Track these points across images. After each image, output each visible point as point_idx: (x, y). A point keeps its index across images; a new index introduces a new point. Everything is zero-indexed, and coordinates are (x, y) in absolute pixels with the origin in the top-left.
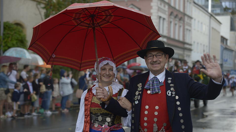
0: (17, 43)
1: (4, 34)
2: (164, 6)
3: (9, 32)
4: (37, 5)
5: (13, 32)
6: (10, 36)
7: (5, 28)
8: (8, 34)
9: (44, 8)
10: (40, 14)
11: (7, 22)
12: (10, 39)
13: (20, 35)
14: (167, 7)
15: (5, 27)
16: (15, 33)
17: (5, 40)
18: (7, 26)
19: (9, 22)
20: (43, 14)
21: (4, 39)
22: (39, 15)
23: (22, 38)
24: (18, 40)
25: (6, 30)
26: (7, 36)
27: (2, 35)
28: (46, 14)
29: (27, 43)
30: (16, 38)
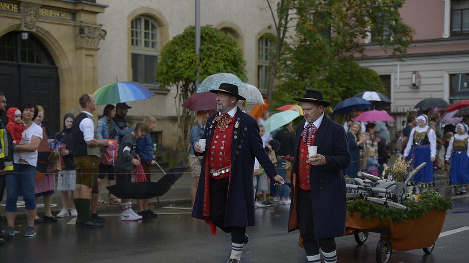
0: (224, 66)
1: (201, 50)
3: (211, 46)
5: (219, 45)
6: (214, 53)
7: (202, 38)
8: (208, 49)
10: (270, 6)
11: (207, 27)
12: (212, 59)
13: (231, 50)
15: (204, 35)
16: (222, 47)
17: (205, 62)
18: (207, 34)
19: (211, 26)
20: (275, 7)
21: (201, 61)
23: (235, 56)
24: (228, 61)
25: (206, 43)
26: (208, 53)
27: (198, 52)
28: (280, 5)
29: (245, 65)
30: (225, 57)
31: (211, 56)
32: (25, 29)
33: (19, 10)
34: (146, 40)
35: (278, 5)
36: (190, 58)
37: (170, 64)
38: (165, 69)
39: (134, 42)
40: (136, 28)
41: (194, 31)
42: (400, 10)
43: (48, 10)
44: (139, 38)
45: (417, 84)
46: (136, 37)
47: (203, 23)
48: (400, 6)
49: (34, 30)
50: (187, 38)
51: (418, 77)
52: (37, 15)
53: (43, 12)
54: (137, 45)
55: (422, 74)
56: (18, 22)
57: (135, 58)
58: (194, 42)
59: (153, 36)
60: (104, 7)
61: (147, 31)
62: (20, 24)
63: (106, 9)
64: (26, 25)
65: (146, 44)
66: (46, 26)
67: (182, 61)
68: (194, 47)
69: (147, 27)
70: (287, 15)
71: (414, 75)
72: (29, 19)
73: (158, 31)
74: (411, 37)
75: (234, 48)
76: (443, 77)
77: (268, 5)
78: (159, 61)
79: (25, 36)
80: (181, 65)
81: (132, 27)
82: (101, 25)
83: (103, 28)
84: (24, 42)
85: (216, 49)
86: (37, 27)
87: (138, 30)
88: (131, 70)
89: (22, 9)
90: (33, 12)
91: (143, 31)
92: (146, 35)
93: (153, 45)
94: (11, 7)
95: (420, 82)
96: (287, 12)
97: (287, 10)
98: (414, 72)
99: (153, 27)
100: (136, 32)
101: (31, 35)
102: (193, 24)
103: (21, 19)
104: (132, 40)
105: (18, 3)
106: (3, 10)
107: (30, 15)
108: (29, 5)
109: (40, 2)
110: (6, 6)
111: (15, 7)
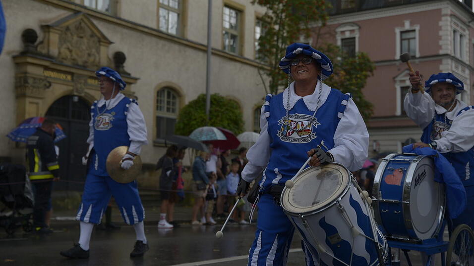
0: (228, 124)
1: (210, 112)
2: (463, 71)
3: (218, 108)
4: (258, 71)
5: (224, 108)
6: (220, 114)
7: (212, 103)
8: (216, 111)
9: (269, 75)
10: (264, 83)
11: (215, 95)
12: (219, 118)
13: (233, 112)
14: (467, 72)
15: (213, 100)
16: (227, 109)
17: (213, 121)
18: (215, 100)
19: (219, 94)
20: (268, 84)
21: (210, 119)
22: (263, 85)
23: (236, 117)
24: (231, 120)
25: (214, 106)
26: (216, 114)
27: (208, 113)
28: (272, 83)
29: (244, 124)
30: (228, 117)
31: (218, 116)
32: (75, 93)
33: (73, 79)
34: (169, 106)
35: (270, 82)
36: (201, 117)
37: (186, 122)
38: (182, 125)
39: (158, 108)
40: (161, 96)
41: (205, 97)
42: (363, 90)
43: (93, 81)
44: (162, 105)
45: (377, 150)
46: (161, 103)
47: (212, 92)
48: (363, 87)
49: (83, 95)
50: (200, 102)
51: (378, 145)
52: (86, 83)
53: (90, 81)
54: (161, 109)
55: (381, 143)
56: (71, 88)
57: (159, 120)
58: (205, 105)
59: (174, 104)
60: (136, 79)
61: (169, 100)
62: (73, 90)
63: (139, 81)
64: (77, 90)
65: (168, 110)
66: (92, 92)
67: (195, 119)
68: (205, 109)
69: (169, 96)
70: (277, 90)
71: (375, 144)
72: (79, 86)
73: (177, 100)
74: (371, 110)
75: (236, 111)
76: (396, 145)
77: (262, 82)
78: (177, 121)
79: (76, 99)
80: (194, 122)
81: (158, 96)
82: (134, 93)
83: (135, 95)
84: (74, 103)
85: (222, 110)
86: (86, 93)
87: (162, 99)
88: (155, 129)
90: (83, 81)
91: (166, 99)
92: (168, 103)
93: (173, 111)
94: (66, 77)
95: (379, 149)
96: (277, 88)
97: (277, 85)
98: (375, 141)
99: (174, 97)
100: (161, 100)
101: (80, 98)
102: (205, 92)
103: (73, 86)
104: (157, 107)
105: (72, 74)
106: (60, 79)
107: (81, 83)
108: (80, 76)
109: (89, 74)
110: (63, 76)
111: (69, 77)
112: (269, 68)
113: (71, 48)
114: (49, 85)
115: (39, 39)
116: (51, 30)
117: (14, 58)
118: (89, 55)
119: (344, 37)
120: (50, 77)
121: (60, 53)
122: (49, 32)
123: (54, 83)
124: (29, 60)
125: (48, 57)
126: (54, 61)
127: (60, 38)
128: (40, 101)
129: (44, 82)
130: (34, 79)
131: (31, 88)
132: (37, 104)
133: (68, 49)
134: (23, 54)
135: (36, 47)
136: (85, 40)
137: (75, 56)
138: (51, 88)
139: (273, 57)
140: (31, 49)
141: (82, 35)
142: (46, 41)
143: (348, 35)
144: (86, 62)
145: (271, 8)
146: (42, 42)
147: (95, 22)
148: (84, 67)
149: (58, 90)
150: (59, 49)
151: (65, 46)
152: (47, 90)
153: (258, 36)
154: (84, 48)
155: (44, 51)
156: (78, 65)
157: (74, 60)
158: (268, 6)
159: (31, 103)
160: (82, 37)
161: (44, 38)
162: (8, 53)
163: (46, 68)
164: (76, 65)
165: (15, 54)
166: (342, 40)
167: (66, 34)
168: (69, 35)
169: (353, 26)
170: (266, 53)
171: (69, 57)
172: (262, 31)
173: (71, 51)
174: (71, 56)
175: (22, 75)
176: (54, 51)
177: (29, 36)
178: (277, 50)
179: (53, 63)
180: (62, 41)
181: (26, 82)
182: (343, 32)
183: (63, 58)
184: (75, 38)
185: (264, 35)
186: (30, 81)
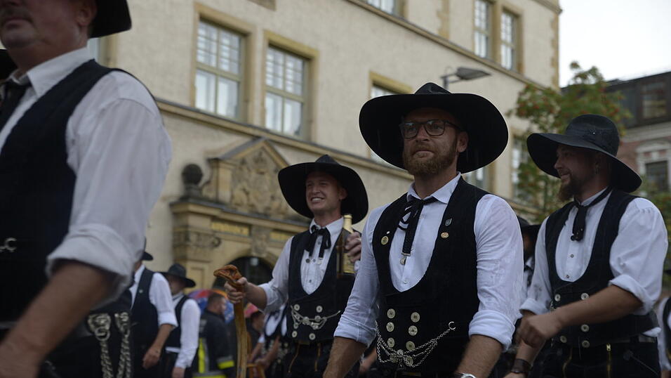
32: (254, 254)
33: (250, 234)
43: (279, 235)
49: (264, 256)
52: (268, 239)
53: (275, 236)
56: (247, 246)
62: (250, 250)
64: (257, 250)
66: (275, 251)
72: (259, 243)
79: (255, 262)
84: (253, 268)
86: (269, 253)
89: (253, 232)
90: (264, 236)
94: (242, 231)
101: (260, 260)
103: (250, 244)
105: (249, 226)
106: (232, 234)
107: (261, 239)
108: (260, 228)
109: (273, 225)
110: (236, 229)
111: (245, 231)
112: (534, 210)
113: (248, 189)
114: (217, 243)
115: (205, 178)
116: (221, 164)
117: (172, 205)
118: (273, 198)
119: (648, 160)
120: (220, 232)
121: (232, 197)
122: (218, 167)
123: (226, 240)
124: (192, 208)
125: (217, 203)
126: (224, 208)
127: (233, 177)
128: (205, 266)
129: (212, 239)
130: (198, 234)
131: (194, 247)
132: (202, 270)
133: (244, 190)
134: (184, 199)
135: (200, 190)
136: (267, 177)
137: (253, 201)
138: (221, 247)
139: (540, 195)
140: (194, 192)
141: (262, 170)
142: (214, 180)
143: (655, 157)
144: (269, 208)
145: (536, 122)
146: (208, 183)
147: (281, 151)
148: (265, 216)
149: (231, 250)
150: (232, 191)
151: (239, 186)
152: (216, 250)
153: (516, 164)
154: (266, 187)
155: (211, 195)
156: (258, 213)
157: (252, 206)
158: (532, 118)
159: (194, 269)
160: (262, 173)
161: (211, 176)
162: (164, 199)
163: (214, 219)
164: (255, 214)
165: (173, 200)
166: (647, 165)
167: (241, 169)
168: (245, 170)
169: (662, 144)
170: (531, 189)
171: (245, 201)
172: (522, 156)
173: (247, 194)
174: (249, 200)
175: (182, 230)
176: (225, 194)
177: (191, 175)
178: (547, 184)
179: (223, 212)
180: (237, 179)
181: (187, 239)
182: (647, 154)
183: (238, 204)
184: (254, 174)
185: (525, 161)
186: (193, 238)
